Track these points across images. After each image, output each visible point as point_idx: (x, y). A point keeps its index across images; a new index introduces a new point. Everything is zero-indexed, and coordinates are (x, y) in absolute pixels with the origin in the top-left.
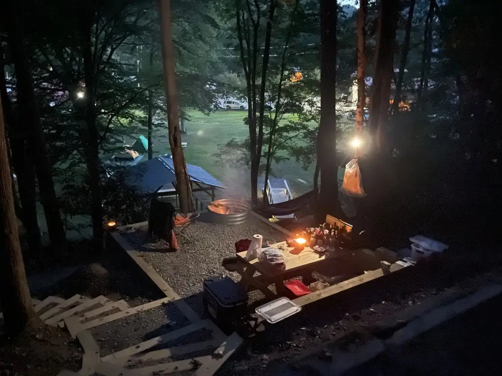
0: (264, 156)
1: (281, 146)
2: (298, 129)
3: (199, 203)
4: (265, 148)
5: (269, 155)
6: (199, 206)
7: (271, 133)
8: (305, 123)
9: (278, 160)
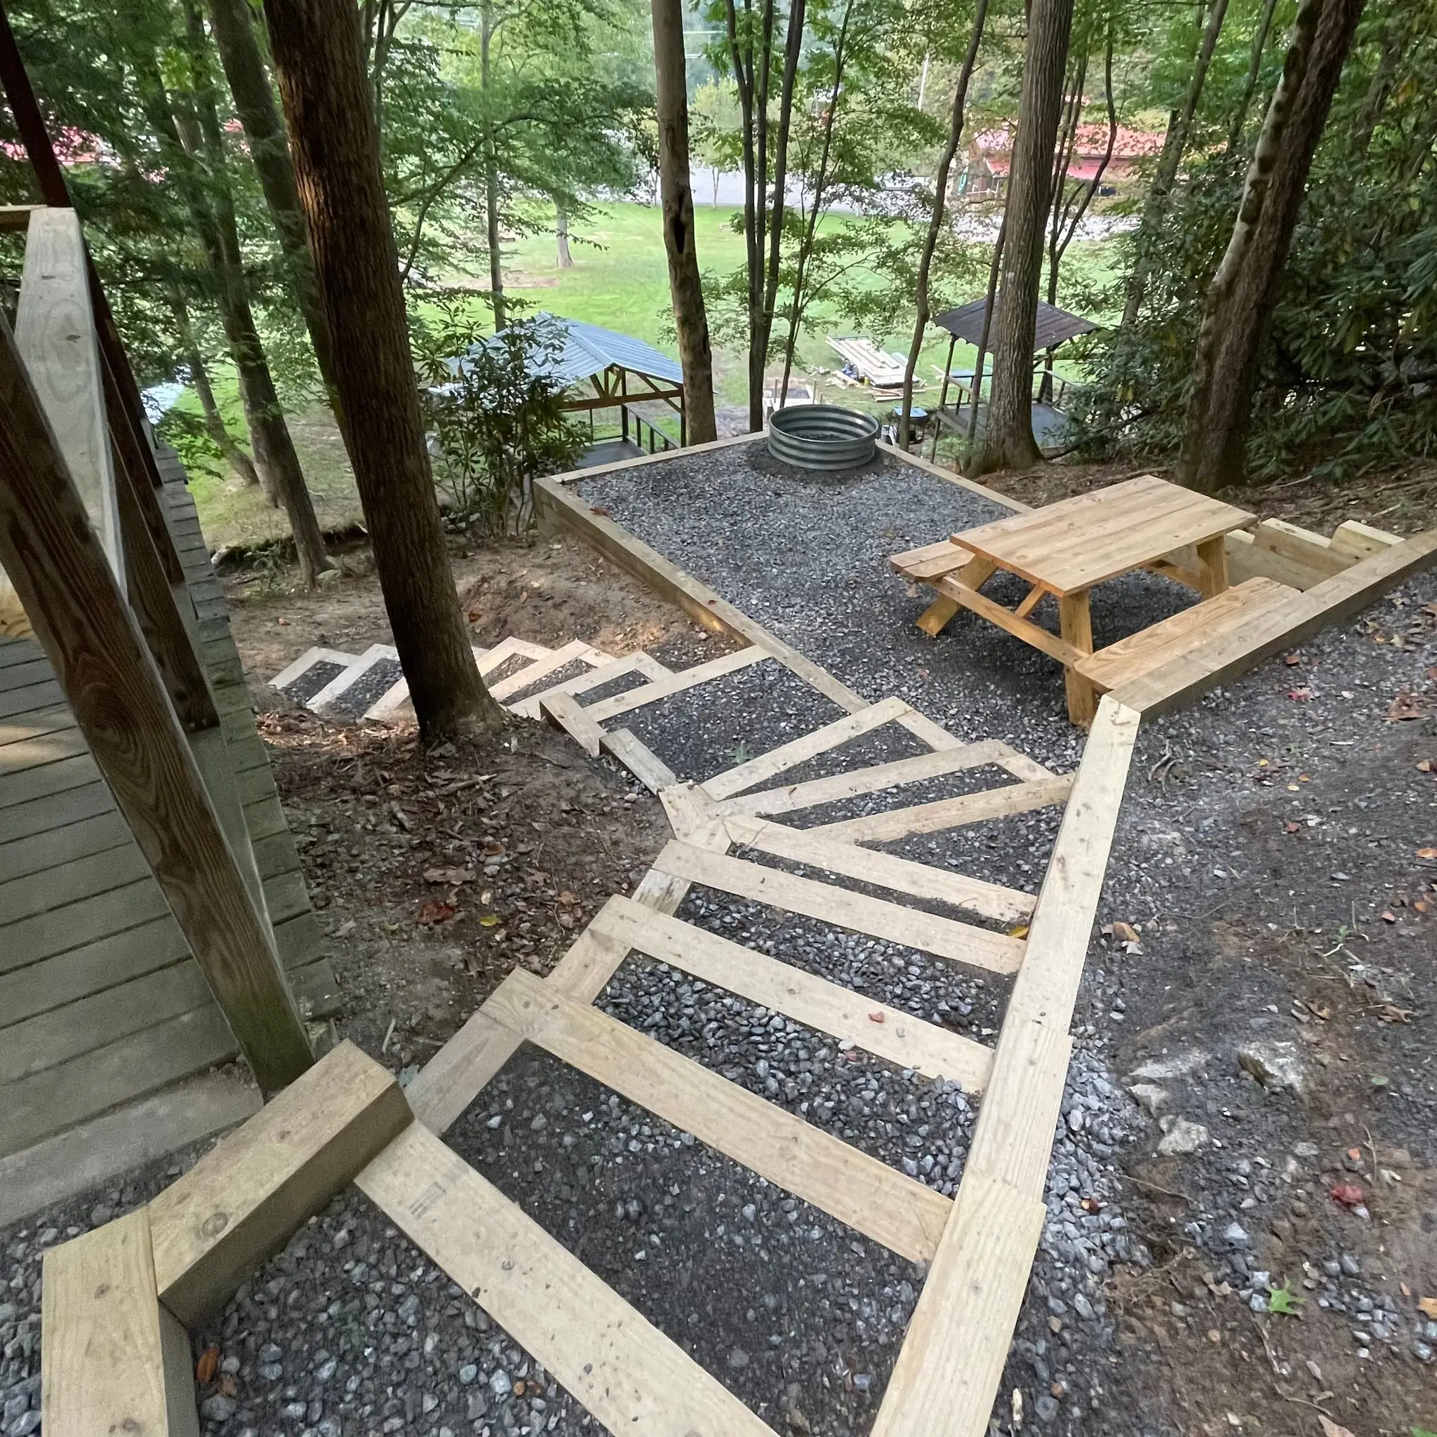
0: (784, 315)
1: (821, 293)
2: (862, 246)
3: (645, 431)
4: (784, 297)
5: (795, 314)
6: (645, 437)
7: (802, 256)
8: (881, 229)
9: (811, 324)
